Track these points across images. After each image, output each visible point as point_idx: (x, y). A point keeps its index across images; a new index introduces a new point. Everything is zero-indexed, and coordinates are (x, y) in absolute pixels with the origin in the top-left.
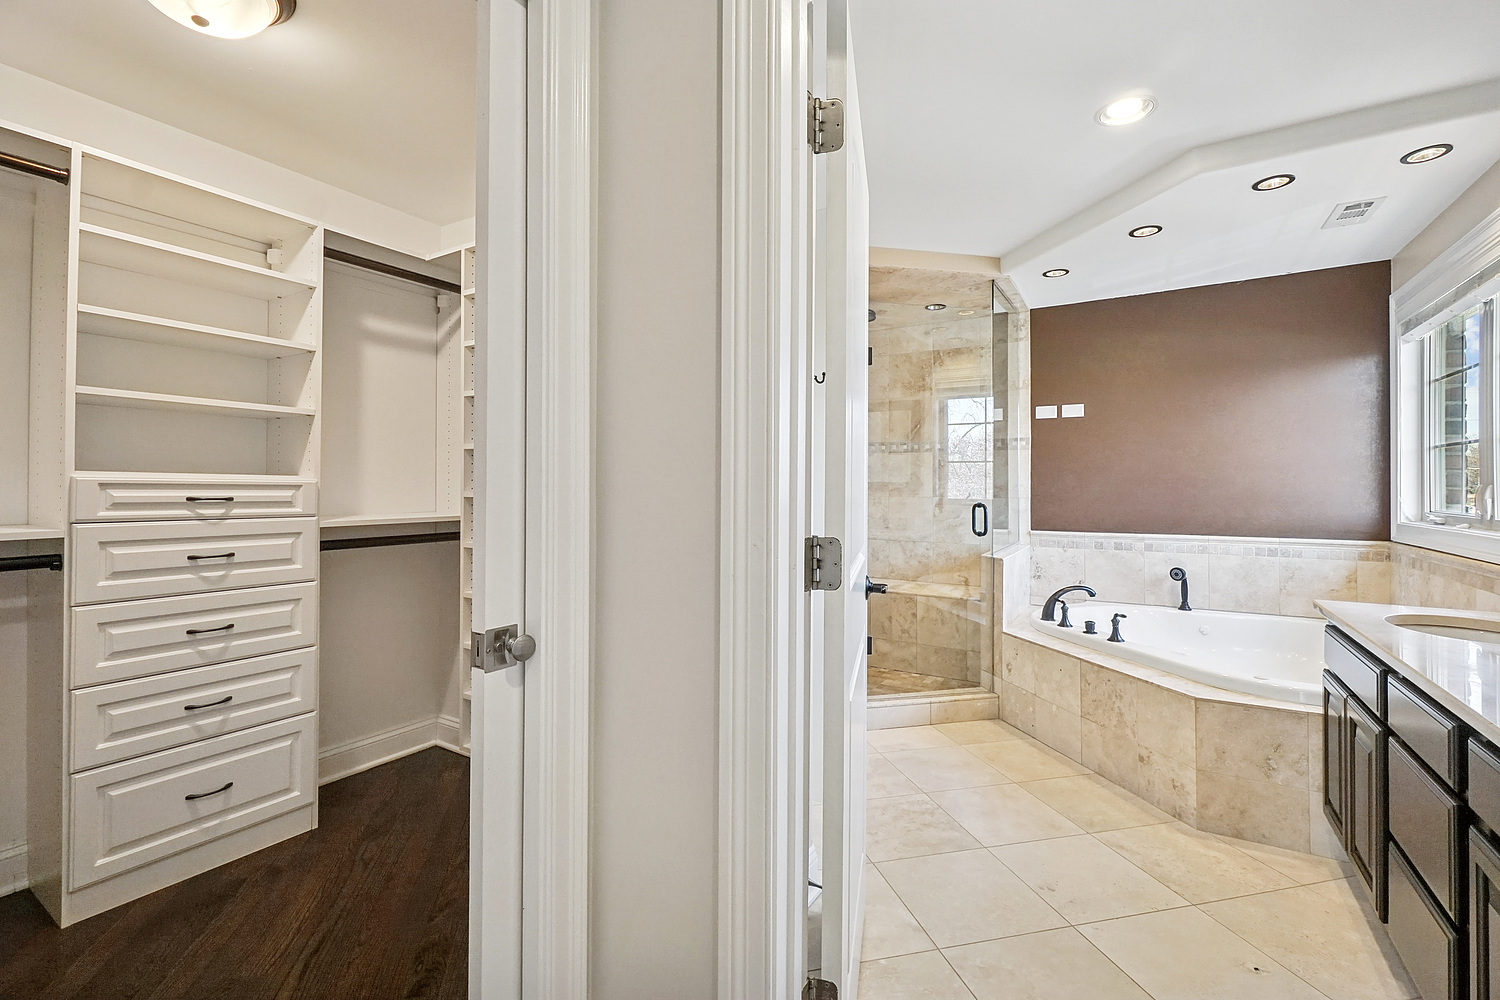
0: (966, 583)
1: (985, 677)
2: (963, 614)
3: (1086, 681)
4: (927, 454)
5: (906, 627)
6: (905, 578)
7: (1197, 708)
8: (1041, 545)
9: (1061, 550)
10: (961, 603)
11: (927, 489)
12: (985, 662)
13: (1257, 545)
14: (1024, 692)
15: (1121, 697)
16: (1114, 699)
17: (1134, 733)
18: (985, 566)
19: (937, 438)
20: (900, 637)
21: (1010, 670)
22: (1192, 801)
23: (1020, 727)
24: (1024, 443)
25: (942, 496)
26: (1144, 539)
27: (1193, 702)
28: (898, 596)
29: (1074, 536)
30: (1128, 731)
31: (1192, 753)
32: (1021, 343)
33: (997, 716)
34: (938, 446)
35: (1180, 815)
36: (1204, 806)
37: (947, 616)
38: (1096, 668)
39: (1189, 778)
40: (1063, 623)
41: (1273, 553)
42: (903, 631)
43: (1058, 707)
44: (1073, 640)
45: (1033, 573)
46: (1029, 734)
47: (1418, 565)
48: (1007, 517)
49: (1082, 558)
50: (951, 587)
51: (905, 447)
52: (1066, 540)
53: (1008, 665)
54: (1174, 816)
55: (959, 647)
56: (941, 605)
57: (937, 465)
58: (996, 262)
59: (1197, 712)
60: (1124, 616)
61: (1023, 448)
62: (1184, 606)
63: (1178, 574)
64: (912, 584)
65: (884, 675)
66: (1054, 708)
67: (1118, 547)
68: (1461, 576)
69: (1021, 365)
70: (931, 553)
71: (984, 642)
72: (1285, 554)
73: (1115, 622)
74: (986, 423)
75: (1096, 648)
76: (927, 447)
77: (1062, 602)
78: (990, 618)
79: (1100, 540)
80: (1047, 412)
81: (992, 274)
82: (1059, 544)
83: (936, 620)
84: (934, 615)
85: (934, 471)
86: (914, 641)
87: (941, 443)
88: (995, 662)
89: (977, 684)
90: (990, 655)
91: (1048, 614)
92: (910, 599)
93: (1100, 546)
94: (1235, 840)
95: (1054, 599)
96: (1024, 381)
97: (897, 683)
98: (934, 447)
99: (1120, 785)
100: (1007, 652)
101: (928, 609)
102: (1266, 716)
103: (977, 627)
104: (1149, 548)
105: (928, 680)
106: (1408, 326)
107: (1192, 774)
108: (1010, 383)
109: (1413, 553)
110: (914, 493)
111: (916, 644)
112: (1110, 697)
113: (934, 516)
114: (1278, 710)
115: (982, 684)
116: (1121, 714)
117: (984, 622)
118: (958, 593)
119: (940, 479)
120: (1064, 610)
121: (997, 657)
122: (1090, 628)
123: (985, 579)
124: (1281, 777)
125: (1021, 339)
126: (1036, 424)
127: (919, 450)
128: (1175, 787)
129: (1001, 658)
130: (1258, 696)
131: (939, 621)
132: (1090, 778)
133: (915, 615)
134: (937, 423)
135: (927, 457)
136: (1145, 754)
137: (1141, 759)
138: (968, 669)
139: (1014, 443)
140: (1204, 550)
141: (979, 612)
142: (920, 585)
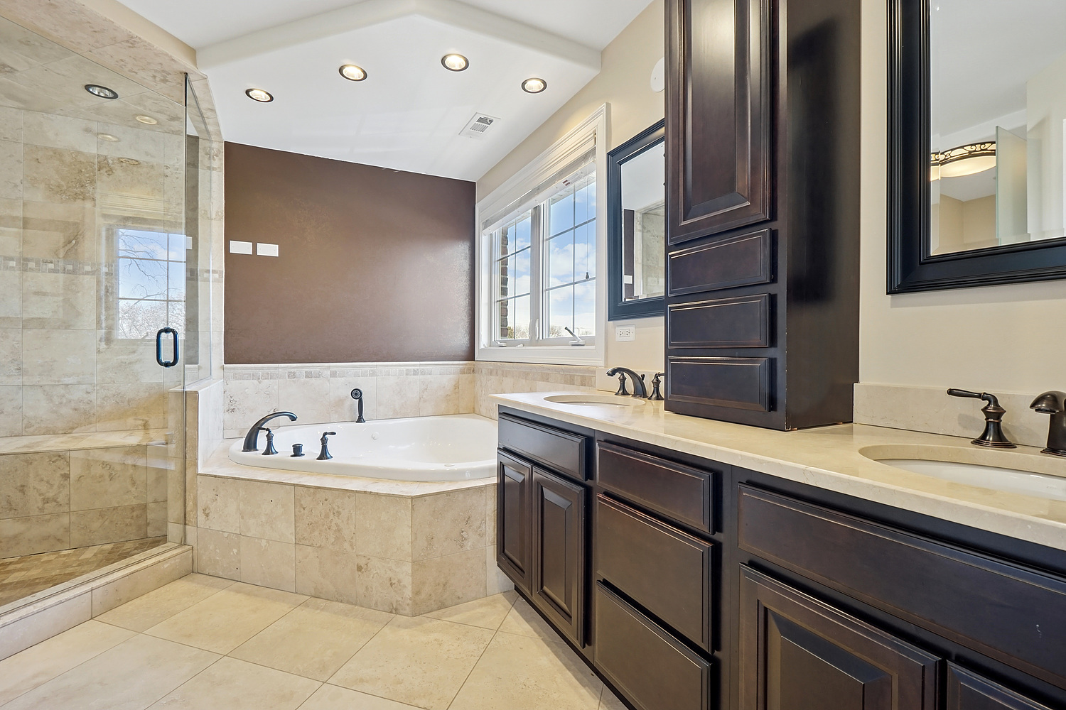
0: (146, 426)
1: (174, 530)
2: (141, 462)
3: (301, 505)
4: (88, 277)
5: (50, 495)
6: (52, 432)
7: (413, 506)
8: (235, 378)
9: (256, 382)
10: (140, 450)
11: (88, 319)
12: (174, 511)
13: (407, 368)
14: (226, 535)
15: (339, 513)
16: (331, 516)
17: (351, 545)
18: (174, 403)
19: (103, 260)
20: (41, 510)
21: (207, 515)
22: (408, 592)
23: (221, 574)
24: (217, 276)
25: (110, 330)
26: (329, 367)
27: (410, 501)
28: (36, 457)
29: (269, 368)
30: (346, 545)
31: (408, 548)
32: (214, 174)
33: (191, 570)
34: (104, 269)
35: (396, 609)
36: (417, 593)
37: (118, 468)
38: (312, 490)
39: (405, 574)
40: (269, 451)
41: (416, 373)
42: (46, 501)
43: (268, 541)
44: (282, 467)
45: (226, 407)
46: (232, 579)
47: (494, 372)
48: (197, 351)
49: (276, 387)
50: (124, 434)
51: (51, 266)
52: (260, 373)
53: (204, 510)
54: (391, 612)
55: (135, 502)
56: (107, 457)
57: (103, 293)
58: (192, 52)
59: (413, 509)
60: (333, 433)
61: (215, 281)
62: (360, 420)
63: (357, 394)
64: (65, 438)
65: (11, 567)
66: (264, 543)
67: (308, 375)
68: (526, 375)
69: (214, 195)
70: (93, 397)
71: (173, 490)
72: (423, 373)
73: (324, 441)
74: (168, 261)
75: (307, 469)
76: (88, 268)
77: (268, 430)
78: (180, 461)
79: (292, 370)
80: (241, 248)
81: (185, 63)
82: (254, 376)
83: (101, 476)
84: (97, 470)
85: (99, 299)
86: (66, 509)
87: (109, 265)
88: (188, 509)
89: (161, 540)
90: (180, 503)
91: (250, 445)
92: (59, 457)
93: (292, 375)
94: (440, 612)
95: (257, 428)
96: (217, 212)
97: (34, 573)
98: (98, 270)
99: (337, 601)
100: (203, 495)
101: (88, 465)
102: (461, 496)
103: (161, 475)
104: (333, 374)
105: (88, 554)
106: (487, 224)
107: (408, 568)
108: (201, 212)
109: (491, 366)
110: (66, 326)
111: (69, 513)
112: (327, 516)
113: (99, 352)
114: (469, 489)
115: (169, 538)
116: (339, 530)
117: (173, 466)
118: (134, 439)
119: (107, 308)
120: (269, 437)
121: (190, 504)
122: (297, 450)
123: (173, 420)
124: (470, 544)
125: (214, 169)
126: (230, 258)
127: (74, 272)
128: (391, 584)
129: (196, 504)
130: (451, 481)
131: (107, 478)
132: (307, 606)
133: (66, 477)
134: (103, 241)
135: (88, 282)
136: (362, 562)
137: (359, 568)
138: (148, 524)
139: (206, 275)
140: (373, 374)
141: (165, 456)
142: (76, 438)
